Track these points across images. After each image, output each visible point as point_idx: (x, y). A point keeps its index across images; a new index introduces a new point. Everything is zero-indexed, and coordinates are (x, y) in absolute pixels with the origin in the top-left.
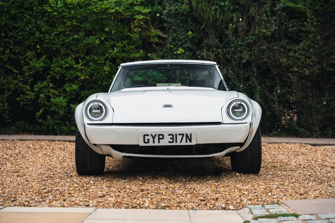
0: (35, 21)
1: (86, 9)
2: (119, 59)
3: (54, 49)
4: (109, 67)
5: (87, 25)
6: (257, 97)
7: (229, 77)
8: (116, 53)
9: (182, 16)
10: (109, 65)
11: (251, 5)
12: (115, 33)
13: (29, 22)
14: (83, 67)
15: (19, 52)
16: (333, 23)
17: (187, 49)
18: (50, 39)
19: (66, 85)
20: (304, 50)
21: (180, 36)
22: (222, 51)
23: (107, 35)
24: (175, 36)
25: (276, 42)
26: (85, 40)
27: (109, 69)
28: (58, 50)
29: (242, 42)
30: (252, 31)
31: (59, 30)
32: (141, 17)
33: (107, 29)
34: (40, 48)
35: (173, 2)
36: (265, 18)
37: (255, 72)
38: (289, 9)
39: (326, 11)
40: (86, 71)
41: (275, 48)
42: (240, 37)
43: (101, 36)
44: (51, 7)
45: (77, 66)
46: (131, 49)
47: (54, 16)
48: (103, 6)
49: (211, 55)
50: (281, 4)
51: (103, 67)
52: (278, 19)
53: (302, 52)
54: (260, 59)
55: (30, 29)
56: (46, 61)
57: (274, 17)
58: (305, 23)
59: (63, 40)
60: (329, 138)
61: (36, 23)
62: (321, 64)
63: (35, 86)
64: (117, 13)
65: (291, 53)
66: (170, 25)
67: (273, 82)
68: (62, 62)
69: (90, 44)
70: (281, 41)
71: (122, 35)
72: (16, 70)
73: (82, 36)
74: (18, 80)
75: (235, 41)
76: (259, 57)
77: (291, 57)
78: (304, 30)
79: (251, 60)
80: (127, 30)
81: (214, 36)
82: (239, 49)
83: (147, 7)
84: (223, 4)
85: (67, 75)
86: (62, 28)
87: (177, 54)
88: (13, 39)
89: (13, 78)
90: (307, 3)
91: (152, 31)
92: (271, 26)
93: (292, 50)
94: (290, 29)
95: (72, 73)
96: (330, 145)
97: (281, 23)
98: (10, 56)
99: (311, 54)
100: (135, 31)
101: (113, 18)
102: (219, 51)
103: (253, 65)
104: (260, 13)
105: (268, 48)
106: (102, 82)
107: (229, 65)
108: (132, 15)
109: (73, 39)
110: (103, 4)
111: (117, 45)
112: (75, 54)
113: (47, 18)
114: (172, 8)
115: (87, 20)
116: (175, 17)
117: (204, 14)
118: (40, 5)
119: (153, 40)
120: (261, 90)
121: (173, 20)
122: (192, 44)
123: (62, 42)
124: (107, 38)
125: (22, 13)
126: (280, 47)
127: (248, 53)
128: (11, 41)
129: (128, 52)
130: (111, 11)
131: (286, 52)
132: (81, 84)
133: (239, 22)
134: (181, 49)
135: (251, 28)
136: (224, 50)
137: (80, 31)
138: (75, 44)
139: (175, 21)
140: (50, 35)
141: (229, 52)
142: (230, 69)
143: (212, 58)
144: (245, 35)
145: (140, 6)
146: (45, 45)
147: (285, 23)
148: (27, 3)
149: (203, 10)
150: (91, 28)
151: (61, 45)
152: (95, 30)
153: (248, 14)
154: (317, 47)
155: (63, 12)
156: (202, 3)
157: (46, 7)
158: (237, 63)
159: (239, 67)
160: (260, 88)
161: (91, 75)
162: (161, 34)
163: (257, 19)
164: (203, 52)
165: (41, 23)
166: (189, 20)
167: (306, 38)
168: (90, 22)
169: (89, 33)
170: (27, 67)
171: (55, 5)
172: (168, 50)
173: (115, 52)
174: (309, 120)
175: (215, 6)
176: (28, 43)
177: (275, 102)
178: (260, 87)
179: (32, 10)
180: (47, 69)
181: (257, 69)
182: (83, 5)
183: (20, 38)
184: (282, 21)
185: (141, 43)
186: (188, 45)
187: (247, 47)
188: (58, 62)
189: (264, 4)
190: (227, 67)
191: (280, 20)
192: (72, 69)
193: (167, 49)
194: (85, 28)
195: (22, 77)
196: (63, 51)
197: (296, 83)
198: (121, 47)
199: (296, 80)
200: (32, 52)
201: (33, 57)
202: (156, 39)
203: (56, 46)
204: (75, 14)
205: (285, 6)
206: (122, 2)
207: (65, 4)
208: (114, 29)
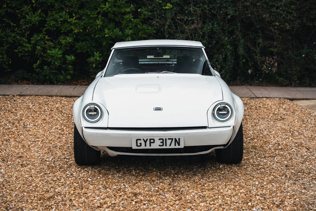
2: (111, 14)
3: (49, 4)
4: (101, 21)
6: (241, 50)
7: (215, 30)
8: (107, 9)
10: (102, 19)
14: (76, 21)
15: (16, 6)
17: (175, 5)
19: (61, 38)
20: (285, 6)
22: (209, 6)
27: (101, 23)
28: (53, 4)
34: (35, 2)
37: (239, 26)
40: (79, 25)
41: (258, 4)
45: (71, 20)
46: (122, 4)
49: (198, 11)
51: (95, 21)
53: (284, 8)
54: (244, 14)
56: (41, 14)
60: (306, 86)
62: (301, 19)
63: (32, 39)
65: (274, 10)
67: (255, 35)
68: (57, 16)
72: (14, 24)
76: (243, 12)
77: (273, 12)
79: (236, 15)
82: (224, 5)
85: (62, 28)
87: (166, 9)
89: (11, 31)
93: (274, 6)
95: (67, 26)
98: (7, 10)
99: (293, 10)
102: (206, 6)
103: (237, 20)
105: (251, 4)
106: (95, 35)
107: (214, 20)
112: (69, 9)
120: (245, 42)
126: (263, 3)
127: (233, 8)
129: (119, 7)
131: (269, 8)
132: (75, 37)
134: (170, 5)
136: (210, 5)
141: (215, 8)
142: (215, 23)
143: (198, 13)
146: (40, 1)
154: (298, 3)
158: (222, 18)
159: (225, 22)
160: (244, 42)
161: (85, 29)
164: (190, 7)
170: (24, 20)
172: (157, 5)
173: (107, 7)
174: (288, 70)
177: (257, 54)
178: (243, 40)
180: (43, 23)
181: (241, 24)
186: (176, 0)
187: (232, 3)
188: (53, 16)
190: (213, 22)
192: (66, 23)
193: (156, 3)
195: (19, 30)
196: (57, 6)
197: (278, 36)
198: (112, 2)
199: (277, 33)
200: (28, 6)
201: (29, 11)
203: (51, 1)
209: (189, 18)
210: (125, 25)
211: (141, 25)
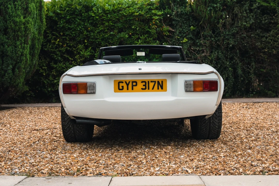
0: (83, 23)
1: (118, 14)
3: (97, 42)
5: (119, 25)
6: (239, 71)
7: (220, 57)
9: (186, 16)
11: (235, 6)
12: (139, 29)
13: (79, 24)
15: (73, 45)
17: (189, 39)
18: (94, 36)
20: (273, 36)
21: (185, 30)
22: (215, 39)
23: (133, 31)
24: (181, 30)
25: (252, 32)
26: (118, 35)
28: (100, 43)
29: (229, 32)
30: (236, 24)
31: (100, 29)
32: (157, 18)
33: (133, 27)
34: (87, 42)
35: (179, 6)
36: (245, 15)
37: (238, 53)
38: (262, 8)
41: (252, 35)
42: (227, 29)
43: (129, 32)
44: (95, 13)
46: (150, 40)
47: (97, 19)
48: (130, 11)
49: (207, 43)
50: (257, 4)
52: (254, 15)
53: (271, 38)
54: (241, 44)
55: (80, 29)
56: (92, 51)
57: (252, 14)
58: (274, 17)
59: (103, 36)
61: (84, 25)
64: (140, 15)
65: (264, 39)
66: (177, 22)
67: (249, 60)
69: (122, 38)
70: (256, 30)
71: (144, 31)
72: (71, 58)
73: (116, 33)
74: (73, 65)
75: (223, 32)
76: (240, 42)
77: (263, 42)
78: (273, 22)
79: (235, 45)
80: (147, 27)
81: (209, 29)
82: (227, 37)
83: (160, 10)
84: (215, 5)
86: (102, 27)
87: (183, 43)
88: (69, 36)
89: (69, 64)
90: (276, 2)
92: (249, 20)
93: (264, 36)
94: (263, 22)
97: (256, 18)
98: (67, 49)
100: (153, 27)
101: (137, 19)
102: (213, 39)
103: (236, 48)
104: (241, 11)
105: (247, 36)
107: (219, 49)
108: (151, 17)
109: (110, 35)
110: (130, 9)
111: (141, 38)
112: (112, 45)
113: (92, 21)
114: (179, 10)
115: (119, 21)
116: (181, 17)
117: (202, 13)
118: (86, 12)
119: (165, 34)
121: (179, 19)
122: (193, 35)
123: (102, 37)
124: (133, 33)
125: (74, 18)
126: (256, 35)
127: (233, 40)
128: (67, 38)
130: (136, 14)
131: (261, 38)
133: (226, 19)
134: (186, 39)
135: (234, 22)
137: (115, 29)
138: (111, 38)
139: (181, 19)
140: (94, 33)
141: (220, 40)
142: (220, 52)
143: (207, 44)
144: (230, 27)
145: (156, 10)
146: (90, 40)
147: (260, 18)
148: (77, 11)
149: (201, 11)
150: (122, 27)
151: (101, 39)
152: (125, 28)
153: (233, 12)
155: (102, 16)
156: (200, 5)
157: (91, 13)
158: (225, 47)
159: (227, 50)
160: (241, 65)
162: (171, 29)
163: (240, 15)
164: (201, 40)
165: (88, 24)
166: (191, 18)
167: (274, 28)
168: (121, 23)
169: (120, 31)
170: (79, 55)
171: (97, 12)
172: (176, 40)
173: (139, 43)
174: (275, 85)
175: (210, 8)
176: (78, 39)
177: (251, 73)
178: (241, 64)
179: (81, 15)
180: (92, 57)
181: (239, 51)
182: (116, 11)
183: (73, 36)
184: (257, 16)
185: (157, 36)
186: (191, 36)
187: (232, 36)
189: (244, 5)
190: (218, 51)
191: (256, 16)
194: (118, 27)
195: (75, 62)
197: (266, 60)
198: (143, 39)
199: (266, 58)
200: (82, 45)
201: (83, 49)
202: (167, 32)
203: (98, 40)
204: (110, 17)
205: (259, 5)
206: (143, 8)
207: (104, 10)
208: (138, 26)
209: (200, 48)
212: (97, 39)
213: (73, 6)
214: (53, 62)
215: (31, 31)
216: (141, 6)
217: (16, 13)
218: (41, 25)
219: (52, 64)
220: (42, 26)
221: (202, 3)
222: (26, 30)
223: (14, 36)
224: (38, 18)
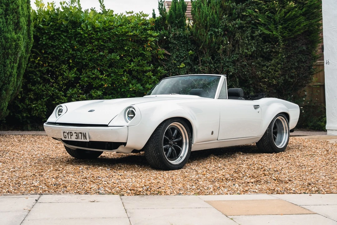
0: (68, 41)
1: (109, 32)
2: (135, 72)
3: (84, 63)
4: (127, 77)
5: (110, 45)
8: (132, 67)
9: (184, 39)
10: (127, 75)
11: (237, 32)
12: (132, 51)
13: (65, 42)
14: (106, 77)
15: (55, 65)
16: (293, 46)
17: (187, 64)
18: (81, 56)
19: (92, 92)
20: (274, 66)
21: (182, 54)
22: (214, 66)
23: (126, 52)
24: (178, 54)
25: (253, 60)
26: (108, 56)
27: (127, 79)
28: (87, 64)
29: (229, 59)
31: (88, 48)
32: (153, 39)
33: (126, 48)
34: (72, 62)
36: (247, 42)
37: (238, 81)
38: (264, 35)
39: (290, 37)
40: (108, 81)
41: (253, 64)
43: (121, 53)
44: (83, 30)
45: (102, 76)
46: (144, 64)
47: (85, 37)
48: (123, 30)
49: (205, 69)
50: (259, 31)
51: (121, 77)
53: (272, 67)
54: (241, 72)
55: (65, 47)
56: (77, 72)
57: (253, 41)
58: (275, 46)
59: (91, 56)
61: (70, 42)
62: (284, 76)
63: (68, 92)
64: (134, 35)
65: (265, 68)
66: (174, 45)
67: (248, 89)
68: (90, 73)
69: (113, 59)
70: (257, 59)
71: (137, 53)
72: (52, 80)
73: (106, 53)
75: (224, 59)
76: (240, 70)
77: (264, 71)
78: (274, 51)
79: (235, 73)
80: (141, 49)
81: (208, 54)
82: (227, 64)
83: (156, 31)
84: (217, 30)
85: (94, 84)
86: (90, 46)
87: (179, 68)
88: (51, 55)
89: (50, 86)
90: (278, 31)
91: (160, 50)
92: (251, 48)
93: (265, 65)
94: (265, 50)
95: (98, 82)
96: (298, 136)
97: (258, 46)
98: (48, 69)
99: (279, 69)
100: (147, 50)
101: (131, 40)
102: (212, 65)
103: (236, 76)
104: (243, 38)
105: (248, 64)
106: (121, 90)
108: (146, 38)
109: (101, 56)
110: (123, 28)
111: (134, 60)
112: (100, 67)
113: (79, 39)
114: (178, 33)
115: (110, 41)
116: (178, 40)
117: (202, 37)
118: (73, 28)
119: (160, 57)
122: (190, 60)
123: (90, 58)
124: (125, 55)
125: (59, 34)
126: (256, 63)
127: (233, 67)
128: (49, 57)
129: (142, 66)
130: (130, 34)
131: (261, 67)
132: (104, 91)
133: (227, 45)
134: (183, 64)
135: (235, 49)
137: (105, 49)
138: (100, 59)
139: (179, 43)
140: (81, 52)
141: (219, 67)
143: (206, 71)
144: (231, 54)
145: (151, 31)
146: (76, 60)
147: (261, 46)
148: (63, 26)
149: (201, 34)
150: (113, 47)
151: (89, 60)
152: (117, 49)
154: (282, 63)
155: (91, 34)
156: (200, 29)
157: (79, 30)
161: (113, 84)
162: (167, 53)
163: (241, 42)
164: (199, 66)
165: (74, 42)
166: (189, 41)
167: (275, 57)
168: (113, 42)
169: (111, 51)
170: (61, 77)
171: (85, 29)
172: (172, 65)
175: (210, 32)
176: (62, 58)
179: (67, 32)
181: (239, 80)
182: (107, 29)
183: (57, 54)
184: (259, 44)
185: (151, 59)
186: (188, 61)
187: (232, 63)
188: (86, 73)
189: (246, 31)
191: (257, 43)
192: (97, 79)
193: (171, 63)
194: (109, 47)
195: (57, 85)
196: (91, 65)
197: (266, 90)
198: (136, 62)
199: (265, 88)
200: (66, 65)
202: (163, 56)
203: (86, 61)
204: (101, 36)
205: (261, 32)
206: (137, 27)
207: (94, 28)
208: (132, 48)
210: (145, 81)
211: (158, 81)
212: (84, 59)
213: (58, 21)
214: (30, 84)
215: (21, 49)
216: (135, 25)
217: (7, 28)
218: (29, 41)
219: (30, 86)
220: (30, 43)
221: (202, 27)
222: (16, 48)
223: (3, 54)
224: (27, 33)
